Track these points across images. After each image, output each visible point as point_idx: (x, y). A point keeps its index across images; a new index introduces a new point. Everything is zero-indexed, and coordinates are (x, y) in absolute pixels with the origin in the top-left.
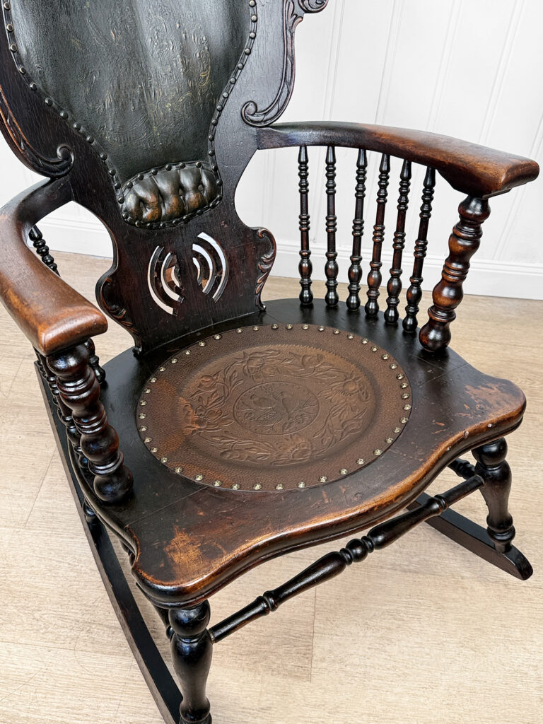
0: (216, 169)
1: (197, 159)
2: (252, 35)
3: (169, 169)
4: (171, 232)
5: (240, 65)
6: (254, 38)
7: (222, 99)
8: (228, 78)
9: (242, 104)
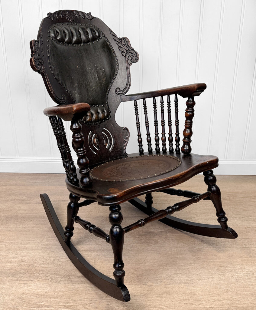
0: (109, 107)
1: (102, 104)
2: (117, 69)
3: (94, 106)
4: (95, 126)
5: (114, 78)
6: (118, 70)
7: (109, 87)
8: (111, 81)
9: (115, 88)
